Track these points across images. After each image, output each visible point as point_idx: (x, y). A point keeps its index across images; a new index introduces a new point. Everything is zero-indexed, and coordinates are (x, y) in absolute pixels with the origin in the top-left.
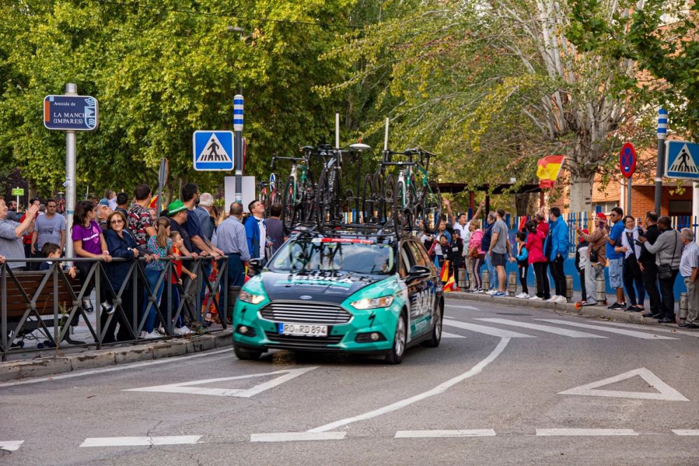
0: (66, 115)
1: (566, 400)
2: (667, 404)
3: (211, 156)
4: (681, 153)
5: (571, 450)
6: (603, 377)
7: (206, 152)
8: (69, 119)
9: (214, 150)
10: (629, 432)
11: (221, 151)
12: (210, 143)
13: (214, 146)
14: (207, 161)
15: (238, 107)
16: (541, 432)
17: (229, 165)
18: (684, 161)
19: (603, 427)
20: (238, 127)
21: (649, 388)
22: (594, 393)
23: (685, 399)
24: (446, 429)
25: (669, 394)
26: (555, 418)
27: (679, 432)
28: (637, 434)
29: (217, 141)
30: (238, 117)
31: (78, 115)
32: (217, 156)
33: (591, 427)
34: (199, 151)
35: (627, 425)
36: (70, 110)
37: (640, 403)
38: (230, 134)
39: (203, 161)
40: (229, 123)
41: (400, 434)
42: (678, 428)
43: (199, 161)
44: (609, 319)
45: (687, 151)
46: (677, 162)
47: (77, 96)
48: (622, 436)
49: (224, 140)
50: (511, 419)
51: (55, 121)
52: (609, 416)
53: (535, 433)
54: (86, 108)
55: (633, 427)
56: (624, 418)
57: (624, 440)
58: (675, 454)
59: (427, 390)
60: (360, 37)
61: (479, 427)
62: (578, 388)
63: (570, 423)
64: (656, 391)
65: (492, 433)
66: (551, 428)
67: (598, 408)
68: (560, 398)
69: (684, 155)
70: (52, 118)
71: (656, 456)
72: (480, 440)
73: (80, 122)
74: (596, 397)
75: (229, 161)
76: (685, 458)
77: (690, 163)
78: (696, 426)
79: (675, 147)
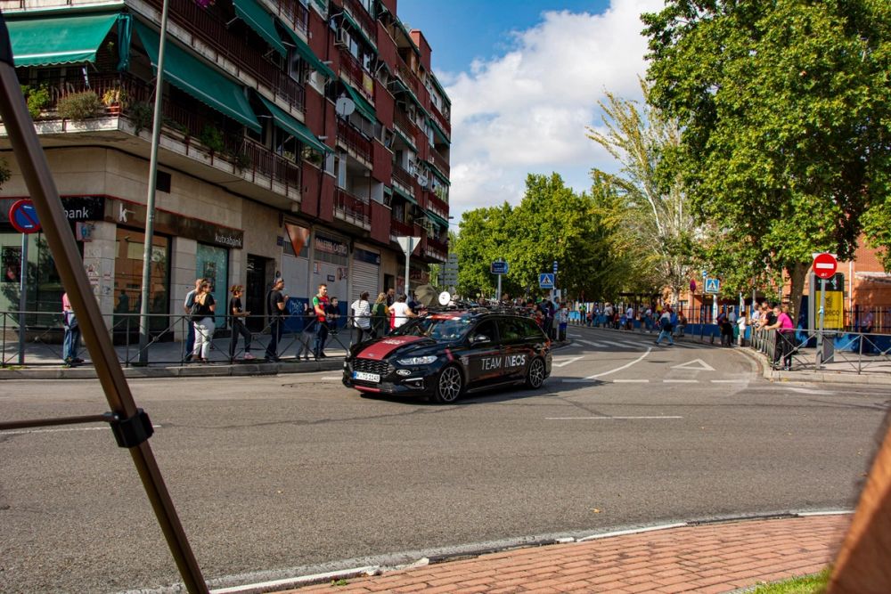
0: (498, 268)
1: (673, 370)
2: (708, 372)
3: (546, 283)
4: (711, 283)
5: (676, 387)
6: (685, 362)
8: (499, 270)
9: (547, 281)
10: (695, 381)
11: (549, 281)
12: (545, 278)
14: (544, 284)
15: (555, 265)
16: (665, 381)
17: (552, 286)
18: (712, 286)
19: (687, 380)
20: (555, 273)
21: (700, 365)
22: (682, 368)
23: (715, 370)
24: (631, 379)
25: (709, 368)
26: (669, 376)
28: (698, 382)
29: (548, 278)
30: (555, 269)
31: (502, 269)
33: (682, 379)
34: (542, 281)
36: (500, 267)
37: (699, 371)
38: (553, 275)
40: (551, 271)
41: (615, 381)
42: (713, 380)
43: (541, 284)
44: (685, 341)
46: (710, 286)
47: (502, 262)
48: (693, 382)
49: (550, 277)
50: (654, 377)
51: (495, 271)
52: (689, 375)
54: (505, 266)
56: (693, 376)
57: (693, 385)
58: (712, 389)
59: (623, 366)
60: (596, 242)
61: (643, 379)
62: (677, 366)
63: (675, 378)
64: (704, 367)
65: (647, 381)
66: (668, 380)
67: (685, 373)
68: (671, 369)
69: (713, 284)
70: (494, 269)
71: (706, 390)
72: (643, 384)
73: (503, 271)
75: (552, 284)
76: (715, 390)
77: (715, 287)
78: (719, 379)
79: (709, 282)
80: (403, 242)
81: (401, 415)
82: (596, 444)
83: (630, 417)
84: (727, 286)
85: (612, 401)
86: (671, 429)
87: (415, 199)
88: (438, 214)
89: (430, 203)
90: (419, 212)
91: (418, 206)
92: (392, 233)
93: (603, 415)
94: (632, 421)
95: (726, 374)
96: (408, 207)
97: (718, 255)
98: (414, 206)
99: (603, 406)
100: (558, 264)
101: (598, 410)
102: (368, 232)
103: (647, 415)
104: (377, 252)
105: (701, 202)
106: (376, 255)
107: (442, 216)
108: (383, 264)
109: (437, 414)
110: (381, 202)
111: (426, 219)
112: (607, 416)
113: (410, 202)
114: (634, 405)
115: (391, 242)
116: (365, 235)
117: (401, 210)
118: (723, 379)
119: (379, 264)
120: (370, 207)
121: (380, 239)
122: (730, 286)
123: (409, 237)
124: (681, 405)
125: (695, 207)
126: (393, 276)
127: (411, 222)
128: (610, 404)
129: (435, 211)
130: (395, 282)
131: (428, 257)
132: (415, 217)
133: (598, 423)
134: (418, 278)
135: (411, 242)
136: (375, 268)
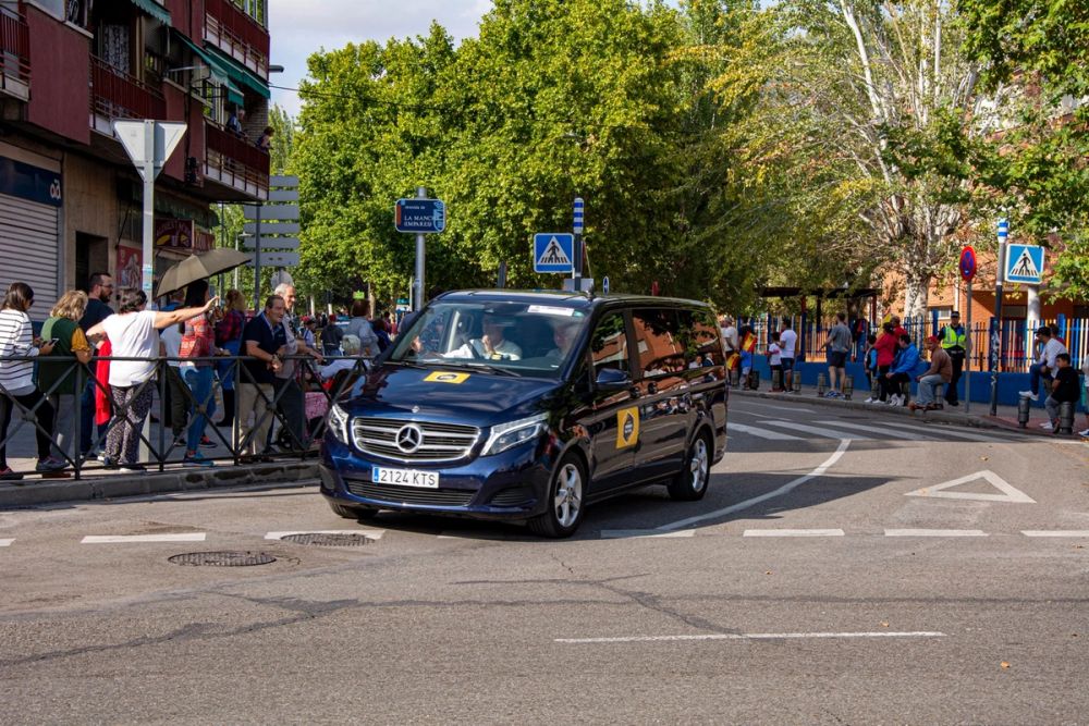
0: (416, 218)
1: (913, 501)
2: (1013, 506)
3: (551, 259)
4: (1022, 257)
5: (921, 550)
6: (947, 479)
7: (546, 254)
8: (419, 222)
9: (554, 253)
10: (978, 533)
11: (561, 253)
12: (550, 245)
13: (554, 248)
14: (547, 264)
15: (577, 210)
16: (889, 533)
17: (569, 268)
18: (1025, 264)
19: (952, 528)
20: (578, 230)
21: (989, 488)
22: (940, 495)
23: (1032, 501)
24: (794, 528)
25: (1014, 495)
26: (902, 519)
27: (1029, 533)
28: (987, 535)
29: (557, 244)
30: (577, 220)
31: (427, 218)
32: (557, 258)
33: (940, 528)
34: (540, 253)
35: (975, 526)
36: (420, 213)
37: (987, 505)
38: (570, 237)
39: (543, 264)
40: (567, 225)
41: (748, 533)
42: (1027, 529)
43: (539, 263)
44: (947, 422)
45: (1028, 255)
46: (1018, 266)
47: (426, 199)
48: (971, 537)
49: (564, 242)
50: (858, 520)
51: (406, 224)
52: (957, 517)
53: (883, 534)
54: (435, 211)
55: (981, 528)
56: (973, 519)
57: (973, 541)
58: (1026, 555)
59: (771, 491)
60: (694, 143)
61: (827, 528)
62: (925, 489)
63: (917, 524)
64: (1002, 493)
65: (840, 532)
66: (899, 528)
67: (946, 510)
68: (907, 499)
69: (1025, 259)
70: (403, 221)
71: (1008, 556)
72: (830, 540)
73: (430, 225)
74: (942, 499)
75: (569, 263)
76: (1037, 558)
77: (1031, 266)
78: (1045, 528)
79: (1016, 252)
80: (134, 136)
81: (135, 644)
82: (700, 710)
83: (790, 635)
84: (1066, 262)
85: (740, 588)
86: (910, 668)
87: (164, 9)
88: (238, 56)
89: (212, 21)
90: (177, 49)
91: (173, 30)
92: (97, 111)
93: (721, 630)
94: (799, 647)
95: (1066, 514)
96: (144, 31)
97: (1043, 175)
98: (163, 28)
99: (714, 604)
100: (587, 205)
101: (701, 615)
102: (21, 103)
103: (843, 627)
104: (54, 167)
105: (998, 22)
106: (49, 177)
107: (251, 65)
108: (70, 201)
109: (241, 638)
110: (59, 13)
111: (201, 71)
112: (729, 631)
113: (149, 17)
114: (804, 599)
115: (95, 136)
116: (12, 114)
117: (122, 40)
118: (1057, 527)
119: (58, 204)
120: (23, 28)
121: (61, 127)
122: (1077, 260)
123: (150, 123)
124: (938, 600)
125: (978, 34)
126: (106, 239)
127: (154, 79)
128: (737, 598)
129: (226, 47)
130: (112, 257)
131: (209, 183)
132: (167, 63)
133: (702, 651)
134: (181, 245)
135: (158, 139)
136: (44, 214)
